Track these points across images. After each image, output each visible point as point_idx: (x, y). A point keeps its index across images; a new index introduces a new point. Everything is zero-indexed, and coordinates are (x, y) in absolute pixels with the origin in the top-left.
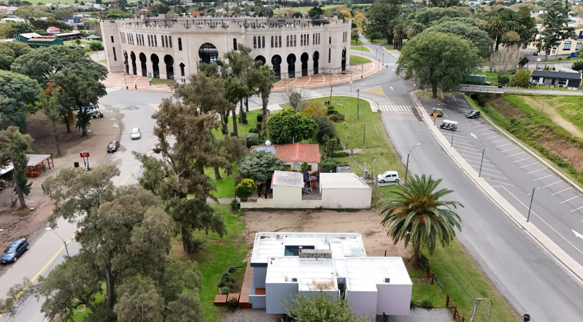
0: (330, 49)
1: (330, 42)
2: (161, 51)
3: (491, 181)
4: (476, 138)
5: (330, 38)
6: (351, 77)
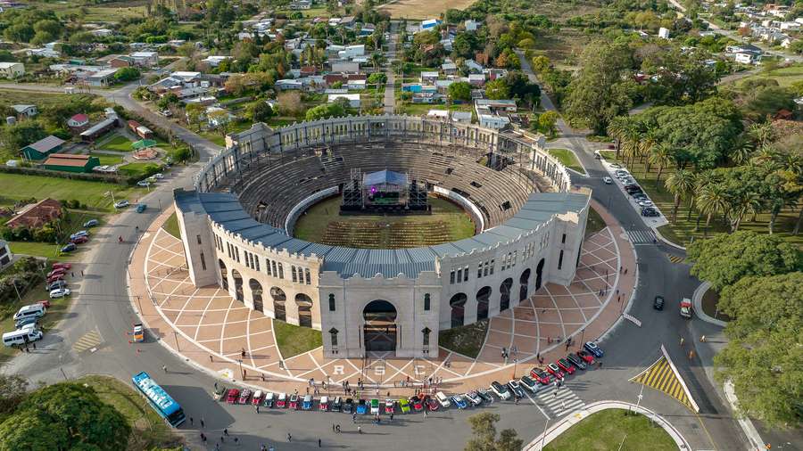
0: (562, 253)
1: (564, 241)
5: (564, 236)
6: (600, 304)
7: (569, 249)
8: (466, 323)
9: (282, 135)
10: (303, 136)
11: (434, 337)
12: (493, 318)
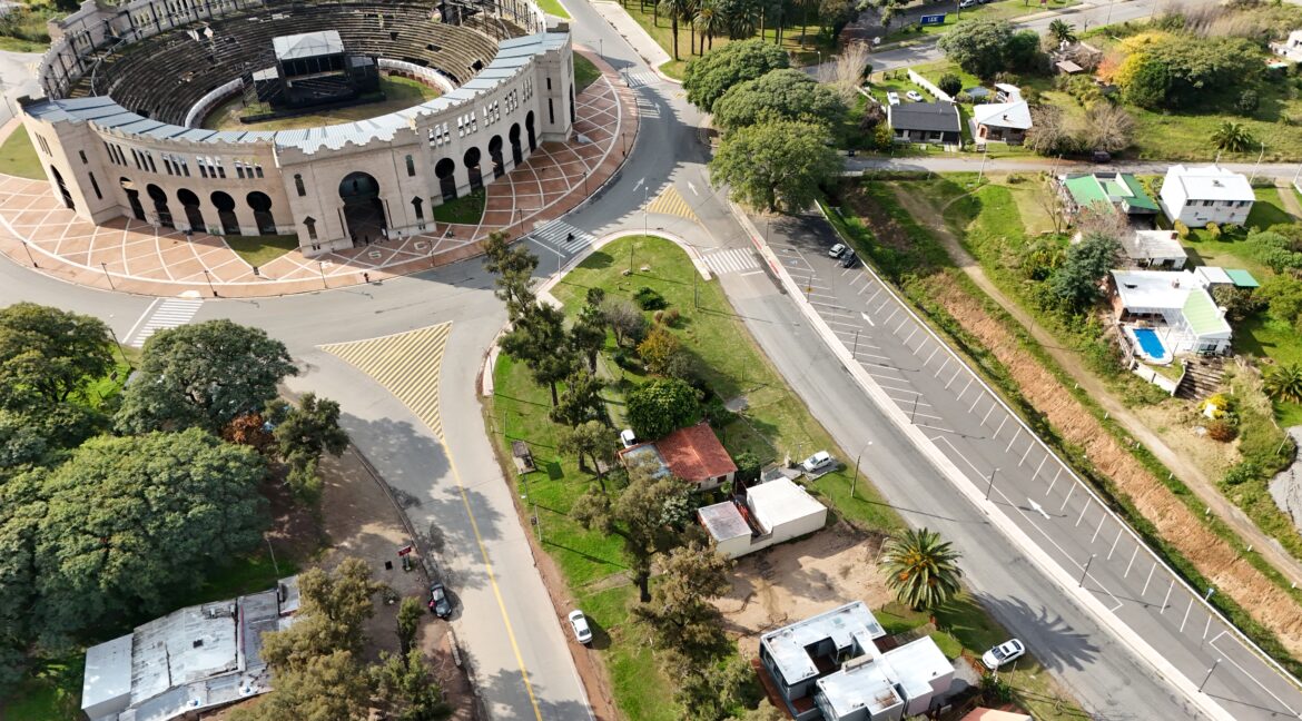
0: (551, 101)
1: (549, 87)
2: (236, 187)
3: (926, 426)
4: (872, 324)
5: (549, 80)
6: (602, 153)
7: (557, 96)
8: (460, 194)
9: (132, 14)
10: (164, 13)
11: (427, 208)
12: (489, 186)
